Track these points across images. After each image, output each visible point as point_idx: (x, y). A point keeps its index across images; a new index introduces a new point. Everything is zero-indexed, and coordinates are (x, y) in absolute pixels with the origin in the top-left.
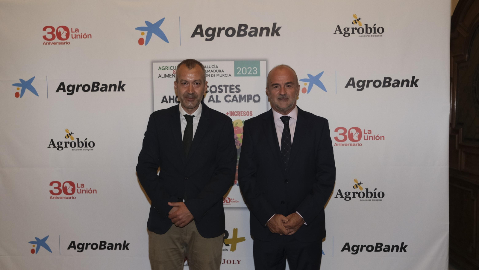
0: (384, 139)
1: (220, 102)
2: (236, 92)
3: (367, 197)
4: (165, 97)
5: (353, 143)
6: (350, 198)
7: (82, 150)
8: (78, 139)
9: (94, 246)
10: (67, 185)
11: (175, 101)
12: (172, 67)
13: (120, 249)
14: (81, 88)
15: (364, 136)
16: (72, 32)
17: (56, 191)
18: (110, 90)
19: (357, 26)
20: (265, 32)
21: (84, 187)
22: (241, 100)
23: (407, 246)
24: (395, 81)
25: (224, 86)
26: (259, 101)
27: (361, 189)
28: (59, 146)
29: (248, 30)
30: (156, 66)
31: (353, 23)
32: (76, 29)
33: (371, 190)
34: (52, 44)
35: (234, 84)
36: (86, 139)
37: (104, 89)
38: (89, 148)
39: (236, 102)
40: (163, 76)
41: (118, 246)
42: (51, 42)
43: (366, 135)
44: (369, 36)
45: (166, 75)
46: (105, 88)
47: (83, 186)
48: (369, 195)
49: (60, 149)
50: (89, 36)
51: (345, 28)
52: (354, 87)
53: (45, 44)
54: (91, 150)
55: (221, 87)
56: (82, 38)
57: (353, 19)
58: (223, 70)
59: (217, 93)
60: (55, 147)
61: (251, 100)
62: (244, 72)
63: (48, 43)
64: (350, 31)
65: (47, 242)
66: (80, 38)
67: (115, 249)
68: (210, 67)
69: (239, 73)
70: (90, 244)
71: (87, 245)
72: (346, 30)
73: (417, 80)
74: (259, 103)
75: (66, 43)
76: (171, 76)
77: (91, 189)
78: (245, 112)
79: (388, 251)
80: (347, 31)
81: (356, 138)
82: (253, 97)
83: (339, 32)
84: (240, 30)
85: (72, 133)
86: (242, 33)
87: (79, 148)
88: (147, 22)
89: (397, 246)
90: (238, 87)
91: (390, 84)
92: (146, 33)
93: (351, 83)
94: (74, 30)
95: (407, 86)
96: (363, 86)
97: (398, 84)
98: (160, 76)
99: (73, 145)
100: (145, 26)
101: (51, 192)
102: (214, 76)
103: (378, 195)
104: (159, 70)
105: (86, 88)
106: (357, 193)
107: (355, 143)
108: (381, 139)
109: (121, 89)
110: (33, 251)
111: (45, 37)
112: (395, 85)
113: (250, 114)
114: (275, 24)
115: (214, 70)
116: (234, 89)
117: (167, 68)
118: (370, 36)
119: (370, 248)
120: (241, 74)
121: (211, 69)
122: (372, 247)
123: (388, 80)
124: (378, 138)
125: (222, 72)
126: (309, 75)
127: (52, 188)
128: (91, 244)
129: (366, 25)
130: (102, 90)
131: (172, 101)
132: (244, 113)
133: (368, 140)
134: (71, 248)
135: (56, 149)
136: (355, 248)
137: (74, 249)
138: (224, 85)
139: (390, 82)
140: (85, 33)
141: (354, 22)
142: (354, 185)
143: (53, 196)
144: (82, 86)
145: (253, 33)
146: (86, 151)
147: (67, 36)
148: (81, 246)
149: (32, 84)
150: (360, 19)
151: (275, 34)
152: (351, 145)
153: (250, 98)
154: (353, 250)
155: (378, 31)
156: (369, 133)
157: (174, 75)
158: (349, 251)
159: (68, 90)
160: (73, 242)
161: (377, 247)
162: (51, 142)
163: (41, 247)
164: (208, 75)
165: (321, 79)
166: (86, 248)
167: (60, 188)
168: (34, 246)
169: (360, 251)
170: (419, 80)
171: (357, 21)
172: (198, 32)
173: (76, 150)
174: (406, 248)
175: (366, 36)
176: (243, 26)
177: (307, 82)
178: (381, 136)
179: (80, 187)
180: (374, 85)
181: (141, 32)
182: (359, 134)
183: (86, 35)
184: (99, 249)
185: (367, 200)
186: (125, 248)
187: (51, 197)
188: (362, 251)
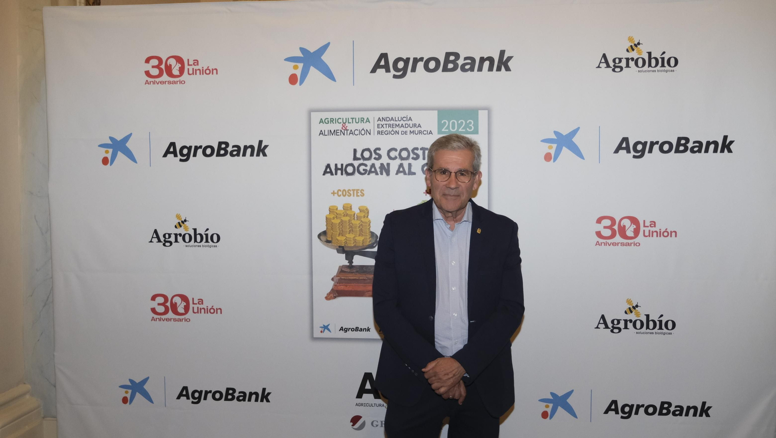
0: (676, 236)
1: (414, 174)
3: (648, 327)
4: (328, 166)
5: (625, 241)
6: (620, 330)
7: (200, 246)
8: (195, 230)
9: (217, 396)
10: (177, 300)
11: (344, 172)
12: (340, 119)
13: (256, 400)
14: (200, 151)
15: (644, 231)
16: (189, 65)
17: (161, 309)
18: (244, 155)
19: (634, 55)
20: (487, 64)
21: (202, 304)
23: (711, 407)
24: (694, 142)
25: (421, 149)
27: (638, 314)
28: (166, 240)
29: (460, 62)
30: (316, 117)
31: (627, 50)
32: (194, 60)
33: (654, 317)
34: (158, 84)
36: (207, 230)
37: (235, 153)
38: (211, 243)
40: (326, 133)
41: (254, 397)
42: (158, 80)
43: (647, 230)
44: (653, 71)
45: (330, 131)
46: (238, 151)
47: (201, 301)
48: (651, 325)
49: (168, 244)
50: (215, 71)
51: (616, 58)
52: (629, 152)
53: (148, 83)
54: (215, 246)
55: (416, 151)
56: (203, 74)
57: (628, 45)
58: (419, 124)
59: (411, 161)
60: (159, 241)
62: (453, 128)
63: (153, 82)
64: (623, 64)
65: (146, 387)
66: (200, 74)
67: (250, 400)
68: (400, 119)
69: (445, 129)
70: (210, 392)
71: (207, 393)
72: (617, 61)
73: (731, 142)
75: (178, 83)
76: (339, 134)
77: (214, 307)
79: (681, 414)
80: (619, 63)
81: (630, 233)
83: (605, 64)
84: (447, 61)
85: (185, 221)
86: (450, 66)
87: (196, 243)
88: (302, 50)
89: (695, 408)
91: (688, 147)
92: (301, 65)
93: (624, 145)
94: (191, 62)
95: (715, 151)
96: (643, 151)
97: (699, 147)
98: (321, 133)
99: (187, 238)
100: (300, 55)
101: (153, 310)
102: (406, 133)
103: (665, 325)
105: (208, 151)
106: (631, 321)
107: (630, 241)
108: (671, 236)
109: (261, 154)
110: (125, 400)
111: (147, 73)
112: (696, 149)
114: (502, 53)
115: (405, 124)
117: (332, 120)
118: (655, 71)
119: (651, 410)
120: (447, 130)
121: (401, 123)
122: (655, 407)
123: (683, 142)
124: (666, 234)
125: (418, 126)
126: (556, 133)
127: (154, 304)
128: (212, 392)
129: (650, 54)
130: (232, 155)
131: (339, 172)
133: (650, 236)
134: (182, 398)
135: (162, 243)
136: (627, 409)
137: (187, 399)
138: (421, 147)
139: (687, 145)
140: (208, 67)
141: (630, 50)
142: (627, 309)
143: (156, 316)
144: (203, 148)
145: (467, 67)
146: (207, 248)
147: (182, 71)
148: (197, 395)
149: (127, 145)
150: (639, 44)
151: (503, 68)
152: (623, 244)
154: (623, 412)
155: (668, 62)
156: (652, 225)
157: (343, 131)
158: (617, 413)
159: (182, 154)
160: (185, 388)
161: (662, 407)
162: (155, 234)
163: (138, 395)
164: (396, 131)
165: (575, 140)
166: (205, 398)
167: (166, 304)
168: (127, 392)
169: (635, 414)
170: (734, 141)
171: (634, 47)
172: (381, 64)
173: (192, 246)
174: (709, 412)
175: (649, 71)
176: (453, 55)
177: (552, 143)
178: (671, 232)
179: (196, 304)
180: (661, 149)
181: (294, 64)
182: (635, 227)
183: (209, 70)
184: (225, 400)
185: (648, 333)
186: (265, 400)
187: (153, 317)
188: (637, 414)
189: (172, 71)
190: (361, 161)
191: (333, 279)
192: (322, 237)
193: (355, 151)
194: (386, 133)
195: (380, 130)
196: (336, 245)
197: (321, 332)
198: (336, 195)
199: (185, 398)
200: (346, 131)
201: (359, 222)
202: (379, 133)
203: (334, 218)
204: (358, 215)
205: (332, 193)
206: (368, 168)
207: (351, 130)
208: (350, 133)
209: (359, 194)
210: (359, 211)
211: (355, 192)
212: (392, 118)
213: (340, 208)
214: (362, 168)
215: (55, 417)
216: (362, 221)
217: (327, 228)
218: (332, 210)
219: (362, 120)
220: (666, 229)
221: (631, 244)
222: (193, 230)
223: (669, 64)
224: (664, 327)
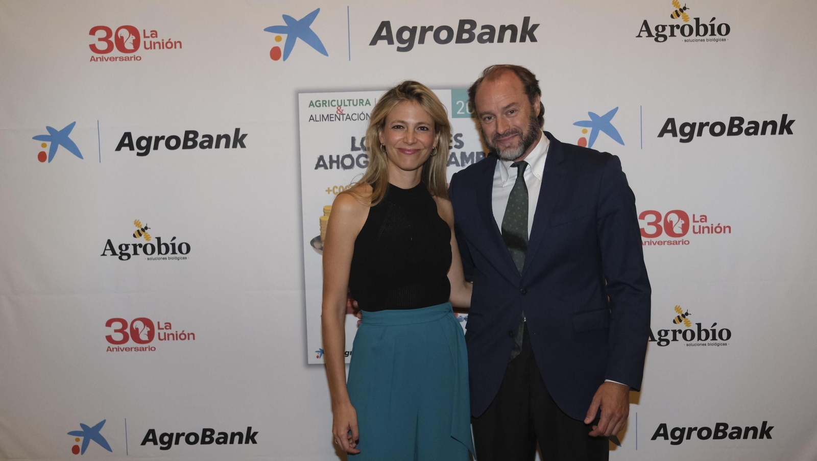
0: (730, 232)
2: (456, 147)
3: (699, 338)
4: (321, 158)
5: (672, 239)
6: (668, 342)
7: (166, 259)
8: (159, 239)
9: (192, 439)
10: (139, 325)
11: (340, 165)
12: (335, 101)
13: (240, 442)
14: (162, 143)
15: (694, 227)
16: (145, 37)
17: (119, 337)
18: (217, 146)
19: (680, 21)
20: (508, 33)
21: (170, 328)
22: (465, 161)
23: (773, 427)
24: (750, 123)
27: (688, 324)
28: (123, 252)
29: (477, 31)
30: (305, 99)
31: (672, 16)
32: (151, 31)
33: (707, 325)
34: (107, 60)
36: (174, 238)
37: (206, 144)
38: (179, 255)
39: (455, 165)
40: (318, 119)
41: (237, 438)
42: (106, 56)
43: (697, 225)
44: (701, 40)
45: (323, 115)
46: (209, 142)
47: (169, 326)
48: (703, 334)
49: (125, 257)
50: (178, 45)
51: (658, 26)
52: (675, 135)
53: (94, 60)
54: (184, 258)
56: (163, 48)
57: (673, 10)
60: (114, 253)
63: (100, 58)
64: (667, 32)
65: (102, 432)
66: (160, 48)
67: (232, 442)
69: (461, 112)
71: (179, 435)
72: (660, 29)
75: (133, 59)
76: (334, 119)
77: (184, 332)
79: (738, 437)
80: (662, 32)
81: (677, 230)
83: (646, 32)
84: (461, 30)
85: (146, 228)
86: (466, 36)
87: (160, 255)
88: (286, 18)
89: (755, 429)
90: (459, 138)
91: (742, 128)
92: (284, 36)
94: (148, 34)
95: (773, 132)
96: (691, 134)
97: (755, 129)
98: (312, 118)
99: (149, 249)
100: (284, 23)
101: (109, 339)
103: (719, 335)
104: (309, 107)
105: (173, 142)
106: (680, 331)
107: (677, 239)
108: (724, 232)
109: (238, 145)
110: (75, 450)
111: (93, 48)
112: (751, 131)
114: (527, 20)
117: (324, 103)
118: (704, 40)
119: (704, 433)
120: (463, 113)
122: (709, 430)
123: (737, 122)
124: (718, 230)
126: (591, 114)
127: (110, 331)
128: (186, 435)
129: (697, 20)
130: (202, 147)
131: (335, 165)
133: (700, 233)
134: (148, 443)
135: (117, 257)
136: (678, 434)
137: (154, 444)
139: (742, 126)
140: (170, 40)
141: (675, 15)
142: (676, 318)
143: (112, 346)
144: (166, 138)
145: (486, 37)
146: (174, 260)
147: (136, 44)
148: (166, 439)
149: (69, 136)
150: (685, 8)
151: (528, 38)
152: (670, 243)
154: (673, 437)
155: (718, 30)
156: (703, 220)
157: (338, 115)
158: (666, 438)
159: (139, 147)
160: (152, 431)
161: (717, 430)
162: (108, 245)
163: (92, 443)
165: (613, 122)
166: (177, 443)
167: (125, 331)
168: (77, 440)
169: (687, 439)
170: (794, 121)
171: (679, 12)
172: (382, 35)
173: (155, 259)
174: (770, 432)
175: (697, 41)
176: (468, 23)
177: (586, 127)
178: (724, 227)
179: (163, 329)
180: (712, 132)
181: (276, 35)
182: (683, 222)
183: (171, 43)
184: (202, 443)
185: (700, 345)
186: (250, 441)
187: (109, 347)
188: (690, 439)
189: (123, 44)
190: (361, 152)
192: (317, 245)
193: (353, 139)
197: (318, 357)
198: (331, 193)
199: (152, 443)
200: (341, 116)
205: (326, 191)
207: (348, 115)
208: (347, 118)
214: (362, 160)
217: (321, 233)
218: (327, 211)
219: (361, 102)
220: (719, 224)
221: (679, 242)
222: (156, 239)
223: (720, 32)
224: (717, 337)
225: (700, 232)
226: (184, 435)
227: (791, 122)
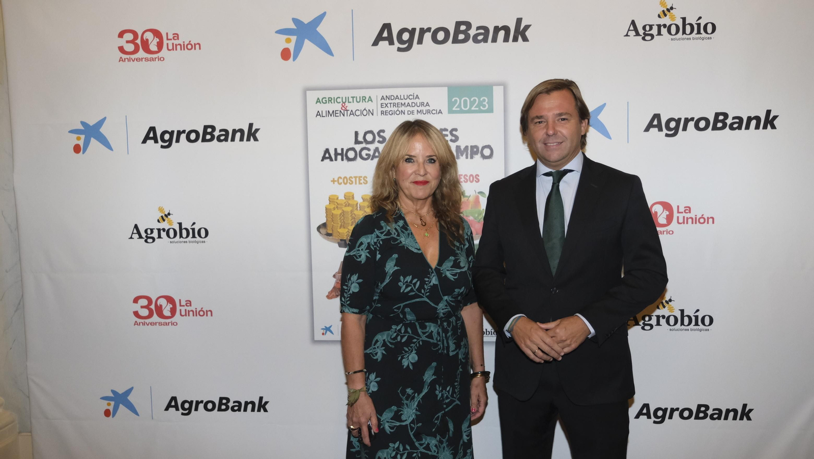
0: (713, 223)
2: (451, 140)
3: (682, 324)
4: (327, 151)
6: (652, 326)
7: (187, 242)
8: (180, 224)
9: (210, 406)
10: (162, 302)
11: (345, 158)
12: (340, 98)
13: (253, 410)
14: (183, 136)
15: (678, 217)
16: (168, 39)
17: (145, 312)
18: (233, 140)
19: (666, 21)
20: (502, 34)
21: (191, 305)
22: (460, 154)
23: (753, 409)
24: (734, 118)
26: (491, 156)
27: (671, 309)
28: (148, 236)
29: (472, 32)
30: (312, 96)
31: (659, 16)
32: (173, 34)
33: (689, 312)
34: (133, 61)
35: (446, 128)
36: (194, 224)
37: (222, 138)
38: (198, 239)
40: (324, 114)
41: (250, 406)
42: (133, 57)
43: (681, 216)
44: (688, 39)
45: (329, 111)
46: (226, 136)
47: (189, 303)
48: (686, 320)
49: (150, 240)
50: (197, 46)
51: (646, 25)
52: (660, 130)
53: (122, 60)
54: (203, 242)
56: (184, 49)
57: (660, 10)
58: (427, 103)
60: (140, 237)
61: (477, 154)
62: (465, 106)
63: (128, 59)
64: (654, 31)
65: (130, 398)
66: (181, 49)
67: (245, 410)
68: (406, 98)
69: (456, 108)
70: (202, 402)
71: (198, 403)
72: (648, 28)
74: (490, 159)
75: (157, 59)
76: (339, 115)
77: (203, 309)
78: (467, 175)
79: (719, 418)
80: (649, 31)
81: (662, 220)
82: (480, 149)
83: (634, 32)
84: (457, 31)
85: (169, 214)
86: (461, 37)
87: (181, 238)
88: (295, 21)
89: (735, 411)
90: (454, 133)
91: (726, 124)
92: (294, 38)
94: (170, 36)
95: (757, 127)
96: (677, 128)
97: (739, 124)
98: (318, 114)
99: (172, 233)
100: (293, 26)
101: (136, 314)
102: (412, 112)
103: (701, 321)
105: (193, 136)
106: (663, 317)
107: (662, 229)
108: (708, 223)
109: (252, 138)
110: (107, 413)
111: (121, 49)
112: (735, 126)
113: (475, 179)
114: (519, 21)
115: (412, 103)
116: (447, 135)
117: (330, 100)
118: (690, 39)
119: (686, 414)
120: (459, 109)
121: (407, 101)
122: (690, 411)
123: (721, 118)
124: (702, 220)
125: (426, 105)
127: (137, 307)
128: (204, 402)
129: (684, 19)
130: (219, 140)
131: (339, 157)
132: (464, 178)
134: (170, 409)
135: (144, 240)
136: (660, 413)
137: (176, 410)
139: (726, 121)
140: (190, 42)
141: (662, 15)
142: (659, 304)
143: (139, 320)
144: (186, 132)
145: (480, 38)
146: (194, 244)
147: (160, 46)
148: (187, 406)
149: (101, 130)
150: (672, 8)
151: (520, 38)
153: (476, 151)
154: (656, 416)
155: (704, 29)
156: (687, 211)
157: (343, 111)
158: (649, 417)
159: (163, 140)
160: (174, 399)
161: (698, 411)
162: (135, 229)
163: (121, 407)
164: (402, 111)
165: (600, 116)
166: (196, 409)
167: (150, 307)
168: (109, 404)
169: (669, 418)
170: (778, 116)
171: (666, 12)
172: (383, 36)
173: (177, 242)
174: (750, 415)
175: (683, 39)
176: (463, 25)
178: (708, 218)
179: (184, 306)
180: (697, 127)
181: (286, 37)
182: (668, 213)
183: (191, 45)
184: (218, 410)
185: (683, 330)
186: (262, 409)
187: (136, 322)
188: (672, 419)
189: (149, 46)
190: (364, 145)
191: (334, 276)
192: (323, 230)
193: (356, 134)
194: (390, 113)
195: (384, 109)
196: (337, 238)
197: (323, 334)
198: (336, 183)
199: (174, 409)
200: (346, 112)
201: (363, 212)
202: (382, 113)
203: (334, 209)
204: (361, 205)
205: (332, 181)
206: (371, 153)
207: (352, 111)
208: (350, 114)
209: (361, 182)
210: (362, 201)
211: (358, 179)
212: (397, 96)
213: (341, 197)
214: (364, 153)
215: (31, 432)
216: (365, 211)
217: (327, 220)
218: (332, 200)
219: (364, 99)
220: (703, 215)
221: (663, 232)
222: (178, 225)
223: (706, 31)
224: (700, 323)
225: (684, 223)
226: (202, 403)
227: (775, 117)
